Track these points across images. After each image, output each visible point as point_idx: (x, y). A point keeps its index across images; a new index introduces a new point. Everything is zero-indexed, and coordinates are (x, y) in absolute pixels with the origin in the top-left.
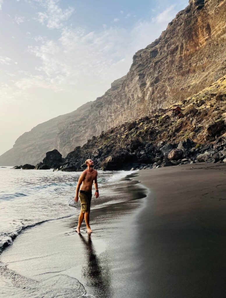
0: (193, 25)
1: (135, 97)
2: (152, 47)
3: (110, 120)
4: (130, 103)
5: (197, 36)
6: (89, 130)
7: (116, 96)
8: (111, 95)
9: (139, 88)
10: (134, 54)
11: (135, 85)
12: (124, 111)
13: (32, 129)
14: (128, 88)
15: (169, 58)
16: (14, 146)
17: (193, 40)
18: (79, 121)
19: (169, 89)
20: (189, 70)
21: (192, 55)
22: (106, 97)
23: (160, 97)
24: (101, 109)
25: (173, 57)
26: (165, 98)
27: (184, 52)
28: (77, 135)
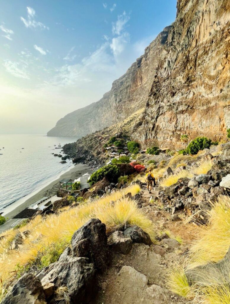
0: (136, 75)
1: (113, 105)
2: (121, 79)
3: (102, 115)
4: (111, 108)
5: (137, 82)
6: (93, 120)
7: (105, 103)
8: (102, 102)
9: (114, 101)
10: (113, 82)
11: (113, 99)
12: (109, 111)
13: (65, 117)
14: (110, 100)
15: (125, 91)
16: (56, 125)
17: (135, 83)
18: (88, 114)
19: (124, 107)
20: (132, 99)
21: (134, 91)
22: (100, 102)
23: (120, 111)
24: (98, 109)
25: (127, 90)
26: (122, 111)
27: (131, 89)
28: (87, 122)
